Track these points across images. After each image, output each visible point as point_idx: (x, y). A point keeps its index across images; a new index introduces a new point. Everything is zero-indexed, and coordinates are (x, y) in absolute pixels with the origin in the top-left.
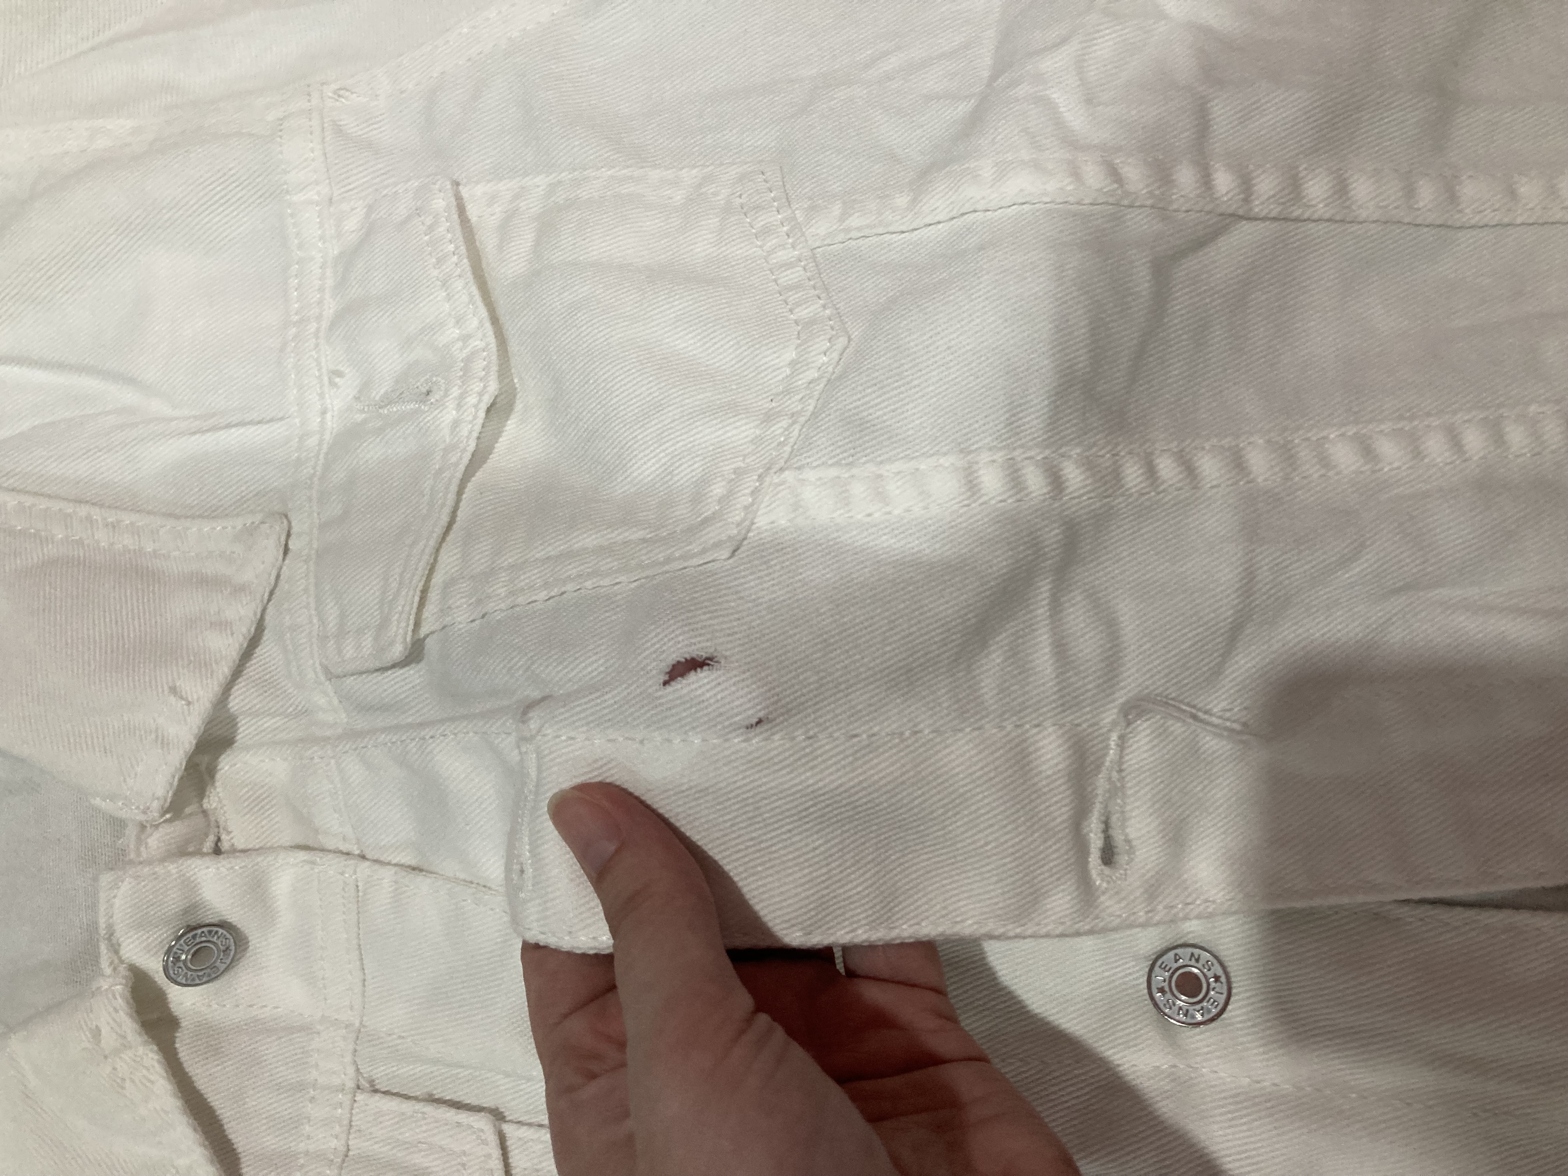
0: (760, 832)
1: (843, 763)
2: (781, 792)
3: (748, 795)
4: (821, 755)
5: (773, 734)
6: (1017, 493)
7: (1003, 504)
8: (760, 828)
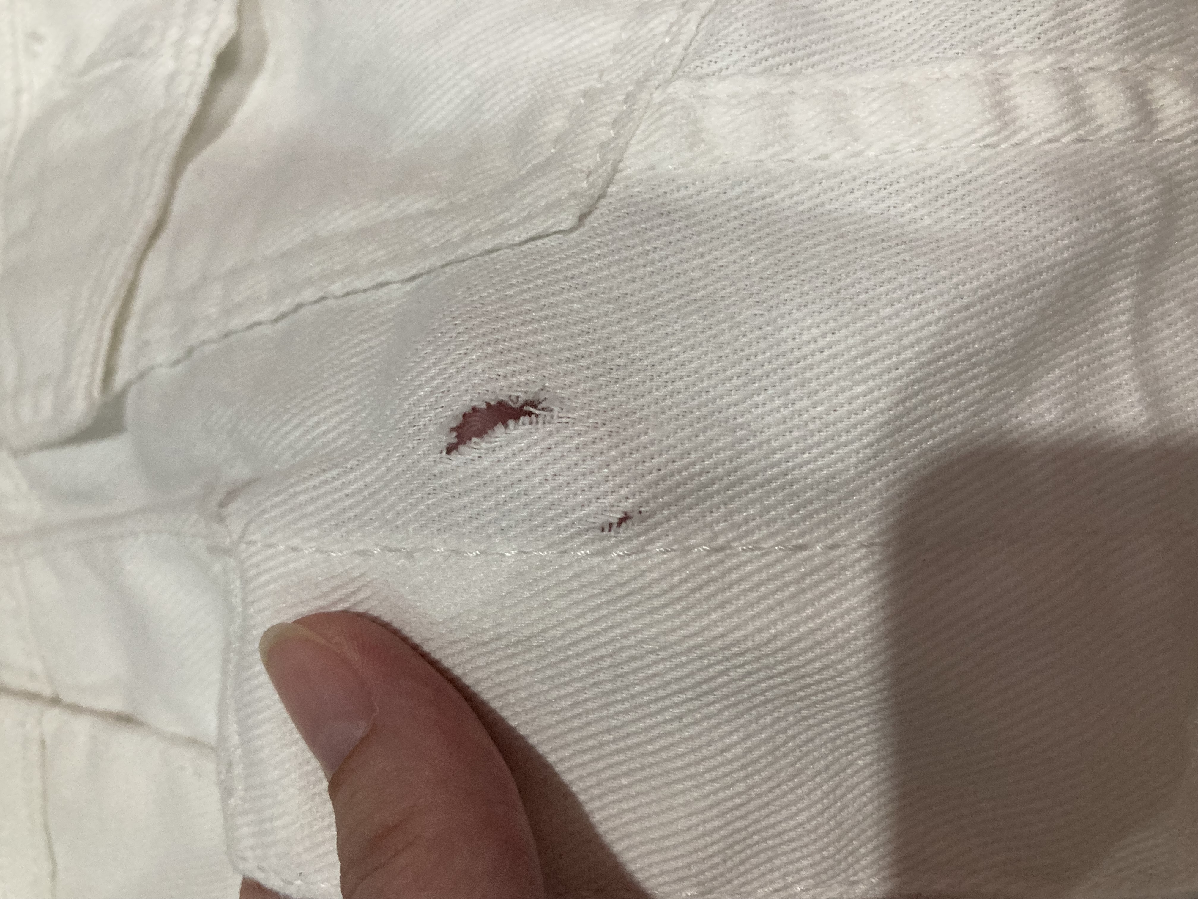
0: (625, 718)
1: (779, 596)
2: (663, 648)
3: (603, 651)
4: (739, 581)
5: (651, 542)
6: (1077, 128)
7: (1056, 145)
8: (626, 712)
